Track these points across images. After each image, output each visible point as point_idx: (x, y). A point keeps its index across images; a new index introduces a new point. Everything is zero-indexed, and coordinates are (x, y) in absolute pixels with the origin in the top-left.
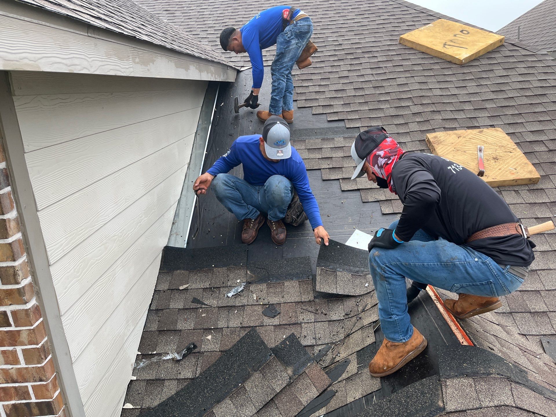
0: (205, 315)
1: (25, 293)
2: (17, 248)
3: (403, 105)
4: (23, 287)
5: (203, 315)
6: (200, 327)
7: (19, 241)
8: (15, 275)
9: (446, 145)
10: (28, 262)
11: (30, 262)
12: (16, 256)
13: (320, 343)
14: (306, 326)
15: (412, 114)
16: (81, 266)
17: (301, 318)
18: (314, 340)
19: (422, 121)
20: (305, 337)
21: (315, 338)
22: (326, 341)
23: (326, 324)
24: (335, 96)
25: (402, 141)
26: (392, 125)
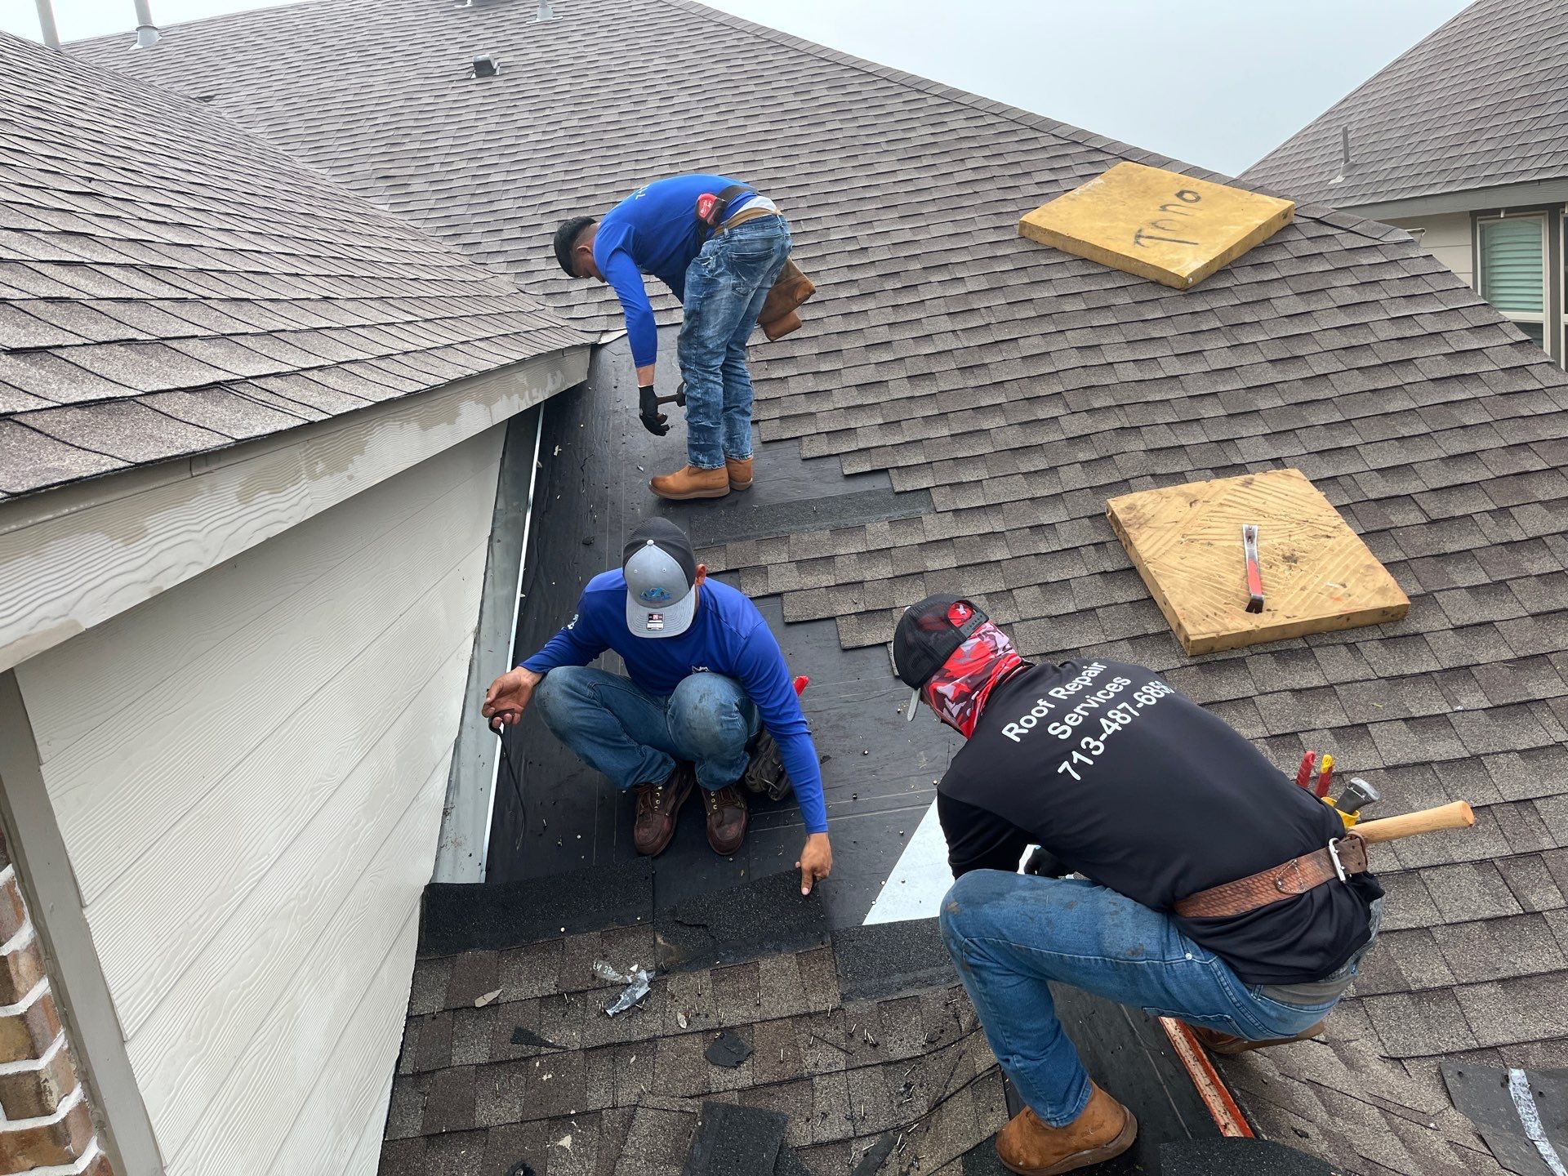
0: (550, 1076)
1: (68, 1135)
2: (38, 1025)
3: (1041, 415)
4: (64, 1120)
5: (545, 1078)
6: (538, 1113)
7: (43, 1001)
8: (40, 1092)
9: (1159, 529)
10: (69, 1049)
11: (77, 1047)
12: (39, 1045)
13: (866, 1131)
14: (824, 1083)
15: (1067, 439)
16: (204, 1016)
17: (809, 1061)
18: (849, 1123)
19: (1095, 460)
20: (825, 1115)
21: (851, 1118)
22: (883, 1123)
23: (878, 1074)
24: (859, 402)
25: (1046, 519)
26: (1016, 477)
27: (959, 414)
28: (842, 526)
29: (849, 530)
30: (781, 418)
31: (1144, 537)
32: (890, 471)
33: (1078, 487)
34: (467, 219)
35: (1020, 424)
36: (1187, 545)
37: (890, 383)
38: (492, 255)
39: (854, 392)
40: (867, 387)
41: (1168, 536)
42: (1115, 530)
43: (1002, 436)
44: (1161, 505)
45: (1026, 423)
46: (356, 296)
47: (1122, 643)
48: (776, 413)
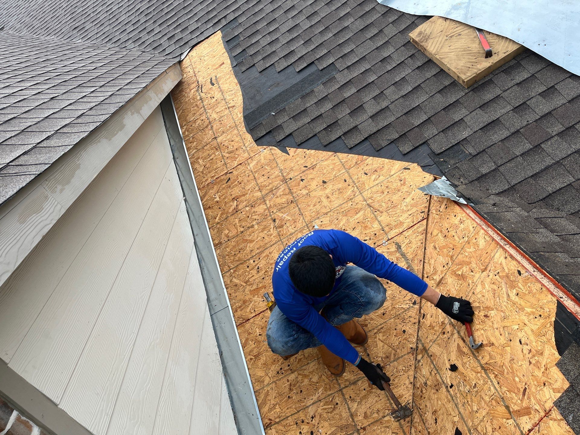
9: (435, 38)
15: (382, 15)
19: (397, 19)
24: (291, 38)
25: (386, 55)
26: (367, 42)
27: (334, 24)
28: (305, 94)
29: (308, 94)
30: (263, 59)
31: (430, 44)
32: (315, 62)
33: (394, 34)
34: (111, 31)
35: (360, 17)
36: (450, 39)
37: (301, 24)
38: (127, 42)
39: (288, 34)
40: (292, 30)
41: (440, 39)
42: (417, 46)
43: (354, 26)
44: (433, 26)
45: (362, 16)
46: (67, 90)
47: (436, 94)
48: (260, 57)
